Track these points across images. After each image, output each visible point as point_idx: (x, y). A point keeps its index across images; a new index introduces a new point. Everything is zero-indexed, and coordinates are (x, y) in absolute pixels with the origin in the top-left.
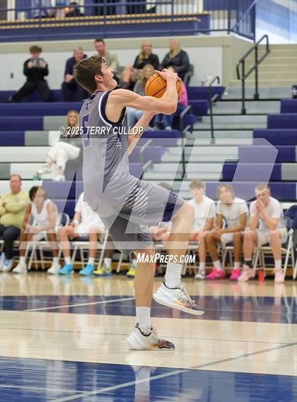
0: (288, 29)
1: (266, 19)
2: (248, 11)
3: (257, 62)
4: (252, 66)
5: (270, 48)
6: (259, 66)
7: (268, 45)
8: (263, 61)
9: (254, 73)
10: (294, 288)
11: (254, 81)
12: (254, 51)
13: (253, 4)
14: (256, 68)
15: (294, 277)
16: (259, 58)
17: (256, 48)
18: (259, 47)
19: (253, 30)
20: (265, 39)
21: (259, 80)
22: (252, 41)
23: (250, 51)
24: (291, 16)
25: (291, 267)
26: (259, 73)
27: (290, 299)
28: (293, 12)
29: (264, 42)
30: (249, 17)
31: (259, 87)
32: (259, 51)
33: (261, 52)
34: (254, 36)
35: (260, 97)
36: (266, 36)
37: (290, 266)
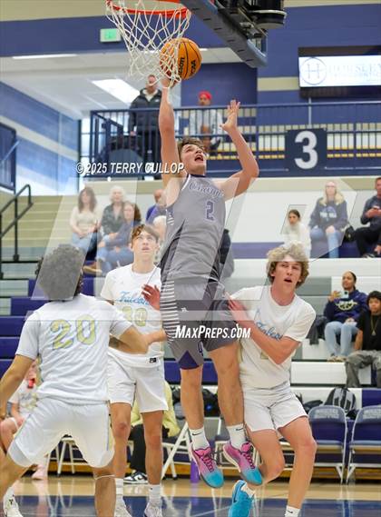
0: (57, 179)
1: (31, 167)
2: (7, 156)
3: (17, 217)
4: (11, 221)
5: (32, 201)
6: (19, 221)
7: (30, 197)
8: (25, 216)
9: (13, 229)
10: (59, 485)
11: (13, 239)
12: (13, 203)
13: (14, 147)
14: (15, 224)
15: (59, 472)
16: (19, 213)
17: (16, 200)
18: (19, 200)
19: (13, 179)
20: (27, 189)
21: (19, 239)
22: (12, 192)
23: (10, 203)
24: (60, 162)
25: (56, 461)
26: (19, 230)
27: (53, 499)
28: (63, 158)
29: (25, 193)
30: (9, 163)
31: (19, 246)
32: (20, 204)
33: (22, 205)
34: (14, 185)
35: (21, 259)
36: (28, 186)
37: (54, 458)
